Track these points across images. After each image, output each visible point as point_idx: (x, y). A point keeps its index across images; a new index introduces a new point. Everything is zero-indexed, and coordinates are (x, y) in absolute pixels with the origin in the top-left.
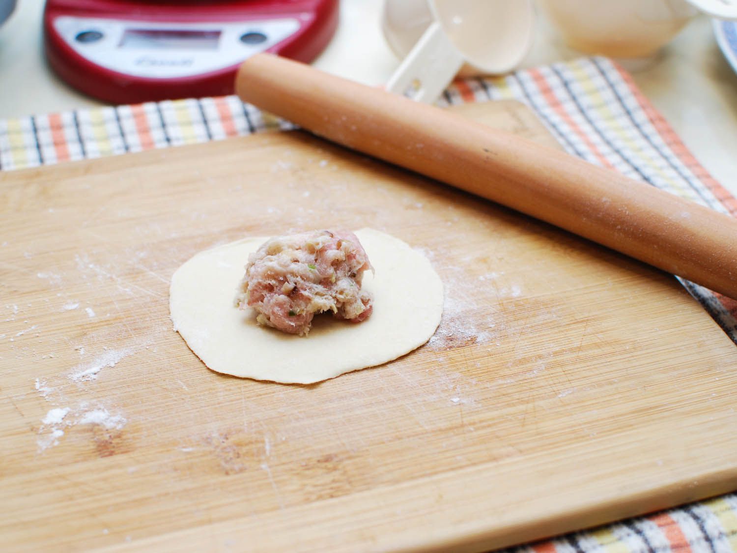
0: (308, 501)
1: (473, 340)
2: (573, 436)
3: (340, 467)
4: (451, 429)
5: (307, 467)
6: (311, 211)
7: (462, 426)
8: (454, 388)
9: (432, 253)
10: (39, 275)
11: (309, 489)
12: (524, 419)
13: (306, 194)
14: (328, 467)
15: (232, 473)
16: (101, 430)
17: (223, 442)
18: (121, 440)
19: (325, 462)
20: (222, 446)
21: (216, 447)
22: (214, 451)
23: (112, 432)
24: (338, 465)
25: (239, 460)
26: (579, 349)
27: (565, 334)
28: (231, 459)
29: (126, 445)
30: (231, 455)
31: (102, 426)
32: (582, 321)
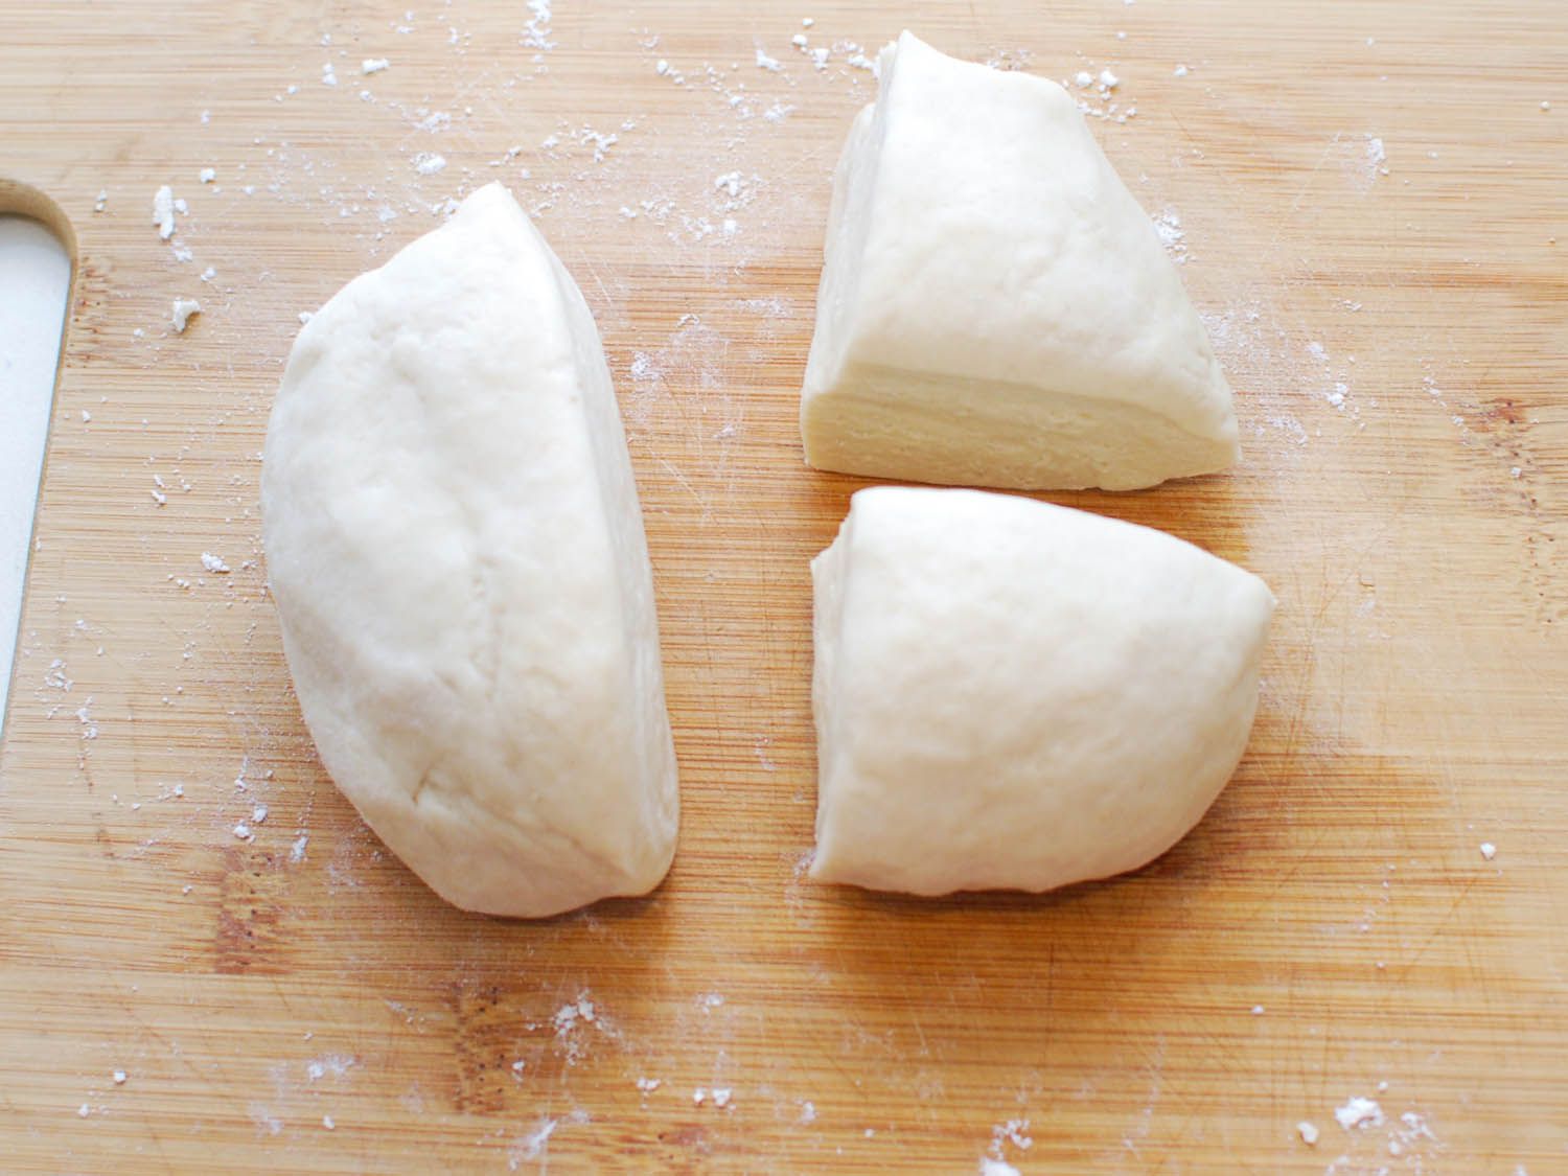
5: (629, 1144)
14: (676, 1160)
15: (470, 1107)
16: (241, 886)
17: (482, 1010)
18: (273, 931)
19: (673, 1142)
20: (477, 1021)
21: (463, 1021)
22: (455, 1031)
23: (261, 900)
24: (698, 1160)
25: (496, 1075)
26: (1404, 975)
27: (1395, 914)
28: (482, 1066)
29: (280, 952)
30: (485, 1054)
31: (247, 875)
32: (1457, 881)
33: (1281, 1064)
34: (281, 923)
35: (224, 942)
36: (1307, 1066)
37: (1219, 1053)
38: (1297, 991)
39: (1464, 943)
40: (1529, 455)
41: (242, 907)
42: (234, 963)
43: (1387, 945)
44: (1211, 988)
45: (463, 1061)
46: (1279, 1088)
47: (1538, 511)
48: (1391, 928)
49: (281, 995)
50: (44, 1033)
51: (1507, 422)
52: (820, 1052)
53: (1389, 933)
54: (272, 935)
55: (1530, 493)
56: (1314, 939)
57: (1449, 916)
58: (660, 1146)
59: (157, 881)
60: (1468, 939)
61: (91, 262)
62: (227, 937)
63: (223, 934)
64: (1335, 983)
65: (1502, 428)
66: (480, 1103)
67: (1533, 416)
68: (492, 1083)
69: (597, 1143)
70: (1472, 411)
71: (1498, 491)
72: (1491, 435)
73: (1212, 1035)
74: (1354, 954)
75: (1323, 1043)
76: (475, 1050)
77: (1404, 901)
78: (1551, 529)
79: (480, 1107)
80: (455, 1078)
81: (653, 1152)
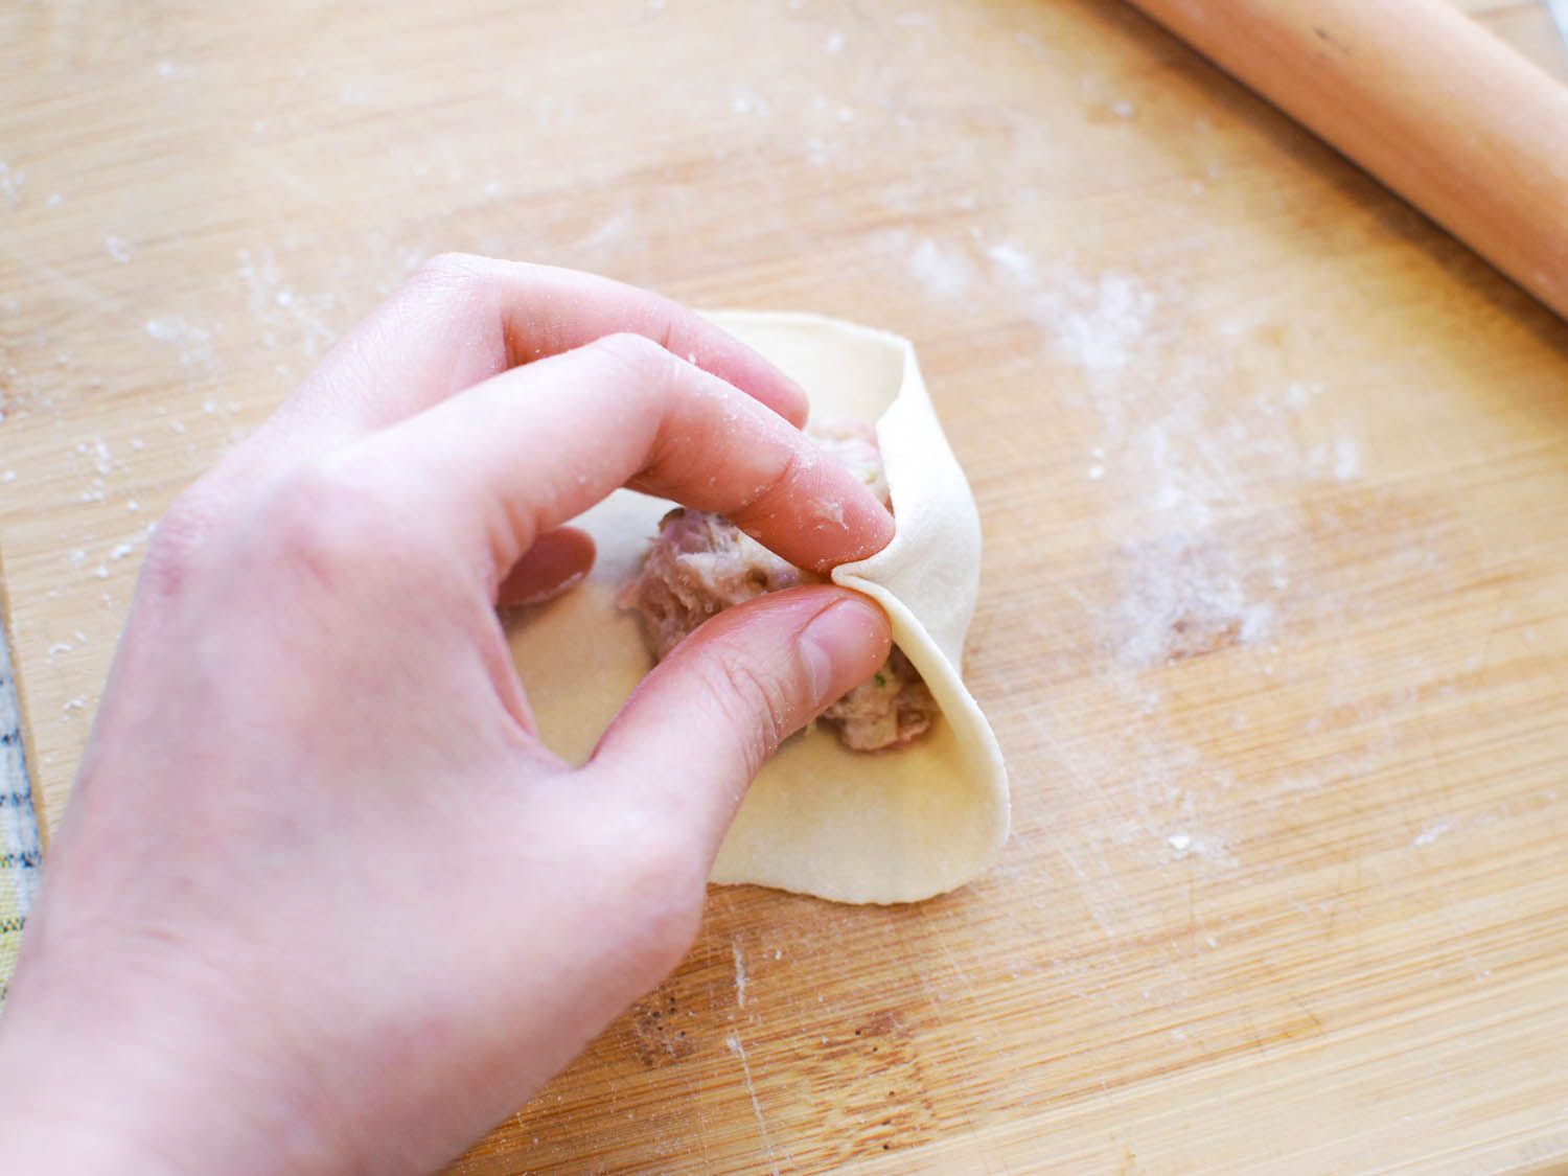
0: (834, 1158)
1: (1231, 634)
2: (1437, 975)
3: (908, 1051)
4: (1164, 938)
6: (845, 114)
7: (1192, 930)
8: (1180, 800)
9: (1149, 299)
10: (153, 327)
11: (836, 1119)
12: (1333, 914)
13: (835, 42)
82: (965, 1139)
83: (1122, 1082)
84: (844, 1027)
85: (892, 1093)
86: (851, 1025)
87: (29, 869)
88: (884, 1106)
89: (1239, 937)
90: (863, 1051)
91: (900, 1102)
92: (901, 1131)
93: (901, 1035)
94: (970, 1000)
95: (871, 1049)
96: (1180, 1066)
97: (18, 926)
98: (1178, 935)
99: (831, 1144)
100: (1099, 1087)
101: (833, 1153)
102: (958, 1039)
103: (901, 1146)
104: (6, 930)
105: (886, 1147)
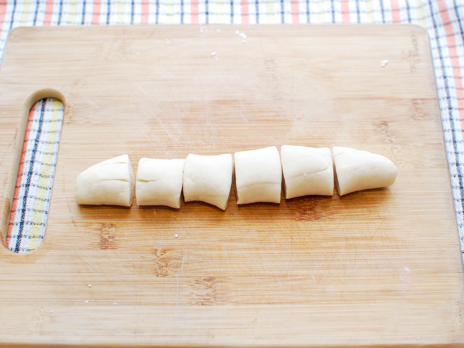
0: (190, 304)
2: (340, 298)
3: (214, 286)
4: (279, 276)
5: (197, 282)
7: (286, 276)
11: (194, 296)
14: (208, 285)
15: (160, 276)
16: (106, 231)
17: (162, 255)
18: (113, 240)
19: (207, 281)
20: (161, 257)
21: (158, 257)
22: (156, 259)
23: (110, 234)
24: (213, 285)
25: (166, 268)
26: (371, 238)
27: (368, 226)
28: (163, 267)
29: (115, 244)
30: (163, 264)
31: (107, 229)
32: (382, 218)
33: (345, 258)
34: (115, 238)
35: (102, 243)
36: (351, 258)
37: (331, 256)
38: (348, 243)
39: (384, 231)
40: (390, 132)
41: (106, 235)
42: (104, 247)
43: (367, 232)
44: (328, 243)
45: (158, 266)
46: (345, 263)
47: (393, 143)
48: (368, 229)
49: (115, 253)
50: (60, 264)
51: (384, 126)
52: (240, 260)
53: (367, 230)
54: (113, 241)
55: (391, 140)
56: (351, 232)
57: (380, 226)
58: (205, 282)
59: (86, 231)
60: (385, 230)
61: (69, 104)
62: (103, 242)
63: (102, 241)
64: (356, 241)
65: (384, 127)
66: (162, 274)
67: (390, 124)
68: (165, 270)
69: (190, 282)
70: (376, 124)
71: (383, 139)
72: (381, 128)
73: (329, 253)
74: (360, 234)
75: (354, 253)
76: (160, 263)
77: (370, 223)
78: (396, 146)
79: (162, 275)
80: (156, 269)
81: (203, 283)
82: (220, 307)
83: (259, 303)
84: (202, 278)
85: (208, 294)
86: (204, 278)
87: (46, 214)
88: (205, 296)
89: (295, 280)
90: (204, 284)
91: (209, 296)
92: (207, 302)
93: (214, 283)
94: (231, 279)
95: (206, 284)
96: (274, 303)
97: (40, 224)
98: (283, 276)
99: (191, 301)
100: (253, 303)
101: (190, 303)
102: (226, 286)
103: (206, 305)
104: (37, 224)
105: (203, 304)
